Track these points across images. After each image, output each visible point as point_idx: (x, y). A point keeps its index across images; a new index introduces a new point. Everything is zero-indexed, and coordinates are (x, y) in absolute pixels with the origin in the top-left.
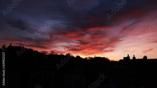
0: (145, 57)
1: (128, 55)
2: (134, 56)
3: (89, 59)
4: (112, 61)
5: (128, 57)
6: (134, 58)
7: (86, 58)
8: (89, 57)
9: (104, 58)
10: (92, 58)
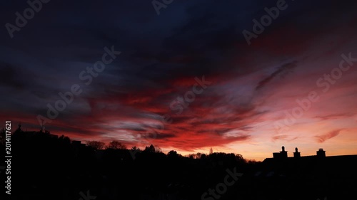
0: (321, 152)
1: (283, 148)
2: (296, 149)
3: (197, 159)
4: (250, 161)
5: (284, 153)
6: (297, 154)
7: (191, 156)
8: (199, 154)
9: (233, 154)
10: (204, 155)
